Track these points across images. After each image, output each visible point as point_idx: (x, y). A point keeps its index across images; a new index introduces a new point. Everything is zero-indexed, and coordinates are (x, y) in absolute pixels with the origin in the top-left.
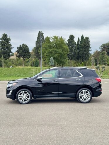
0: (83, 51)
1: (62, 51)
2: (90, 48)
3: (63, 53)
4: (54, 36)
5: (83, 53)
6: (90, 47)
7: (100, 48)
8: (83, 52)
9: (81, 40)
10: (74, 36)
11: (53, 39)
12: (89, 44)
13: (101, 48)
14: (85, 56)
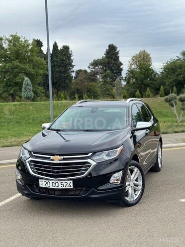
0: (60, 72)
1: (34, 69)
2: (73, 66)
3: (36, 72)
4: (12, 36)
5: (61, 76)
6: (73, 64)
7: (89, 67)
8: (61, 74)
9: (53, 51)
10: (42, 43)
11: (10, 41)
12: (70, 59)
13: (91, 67)
14: (64, 82)
